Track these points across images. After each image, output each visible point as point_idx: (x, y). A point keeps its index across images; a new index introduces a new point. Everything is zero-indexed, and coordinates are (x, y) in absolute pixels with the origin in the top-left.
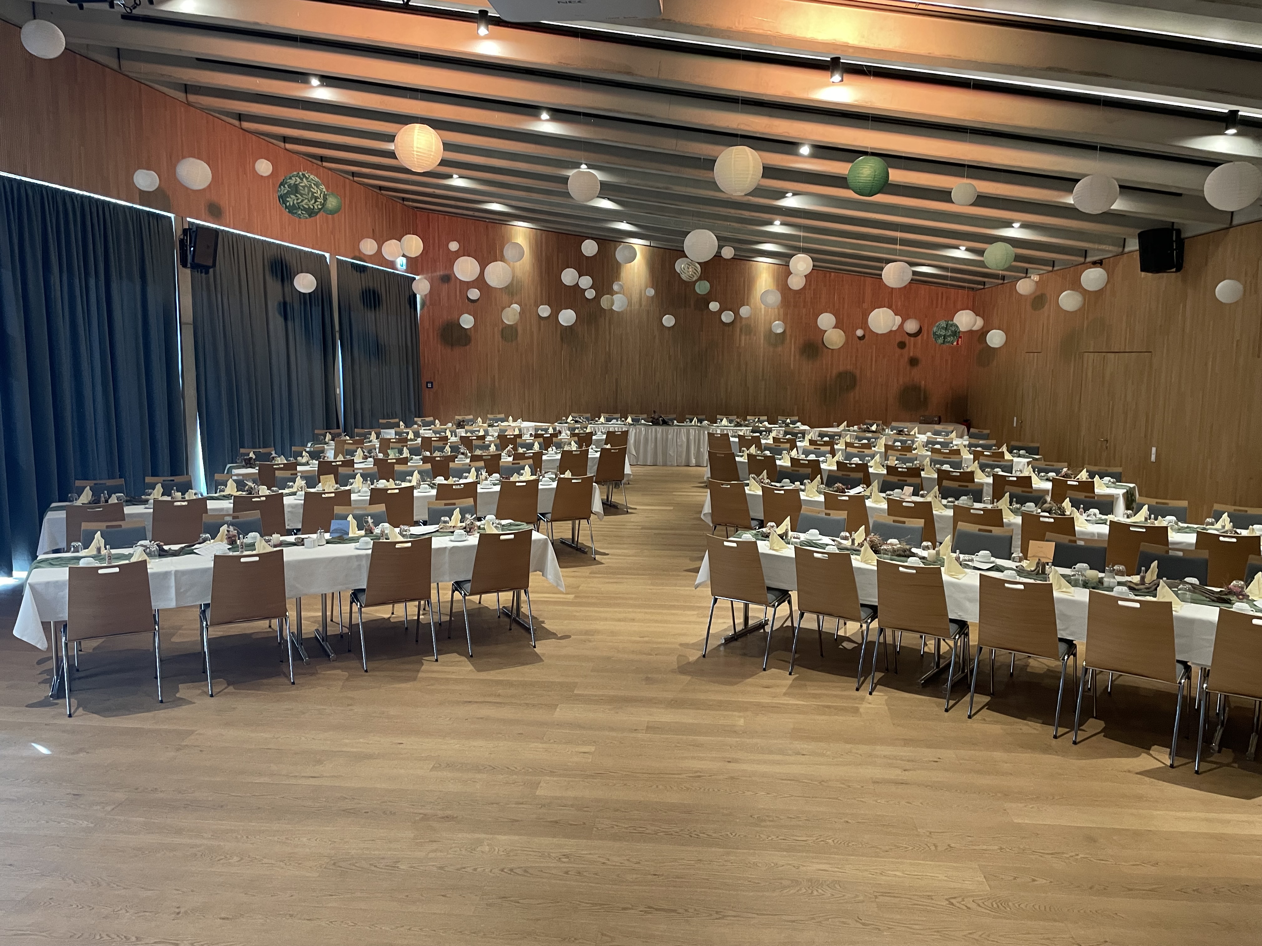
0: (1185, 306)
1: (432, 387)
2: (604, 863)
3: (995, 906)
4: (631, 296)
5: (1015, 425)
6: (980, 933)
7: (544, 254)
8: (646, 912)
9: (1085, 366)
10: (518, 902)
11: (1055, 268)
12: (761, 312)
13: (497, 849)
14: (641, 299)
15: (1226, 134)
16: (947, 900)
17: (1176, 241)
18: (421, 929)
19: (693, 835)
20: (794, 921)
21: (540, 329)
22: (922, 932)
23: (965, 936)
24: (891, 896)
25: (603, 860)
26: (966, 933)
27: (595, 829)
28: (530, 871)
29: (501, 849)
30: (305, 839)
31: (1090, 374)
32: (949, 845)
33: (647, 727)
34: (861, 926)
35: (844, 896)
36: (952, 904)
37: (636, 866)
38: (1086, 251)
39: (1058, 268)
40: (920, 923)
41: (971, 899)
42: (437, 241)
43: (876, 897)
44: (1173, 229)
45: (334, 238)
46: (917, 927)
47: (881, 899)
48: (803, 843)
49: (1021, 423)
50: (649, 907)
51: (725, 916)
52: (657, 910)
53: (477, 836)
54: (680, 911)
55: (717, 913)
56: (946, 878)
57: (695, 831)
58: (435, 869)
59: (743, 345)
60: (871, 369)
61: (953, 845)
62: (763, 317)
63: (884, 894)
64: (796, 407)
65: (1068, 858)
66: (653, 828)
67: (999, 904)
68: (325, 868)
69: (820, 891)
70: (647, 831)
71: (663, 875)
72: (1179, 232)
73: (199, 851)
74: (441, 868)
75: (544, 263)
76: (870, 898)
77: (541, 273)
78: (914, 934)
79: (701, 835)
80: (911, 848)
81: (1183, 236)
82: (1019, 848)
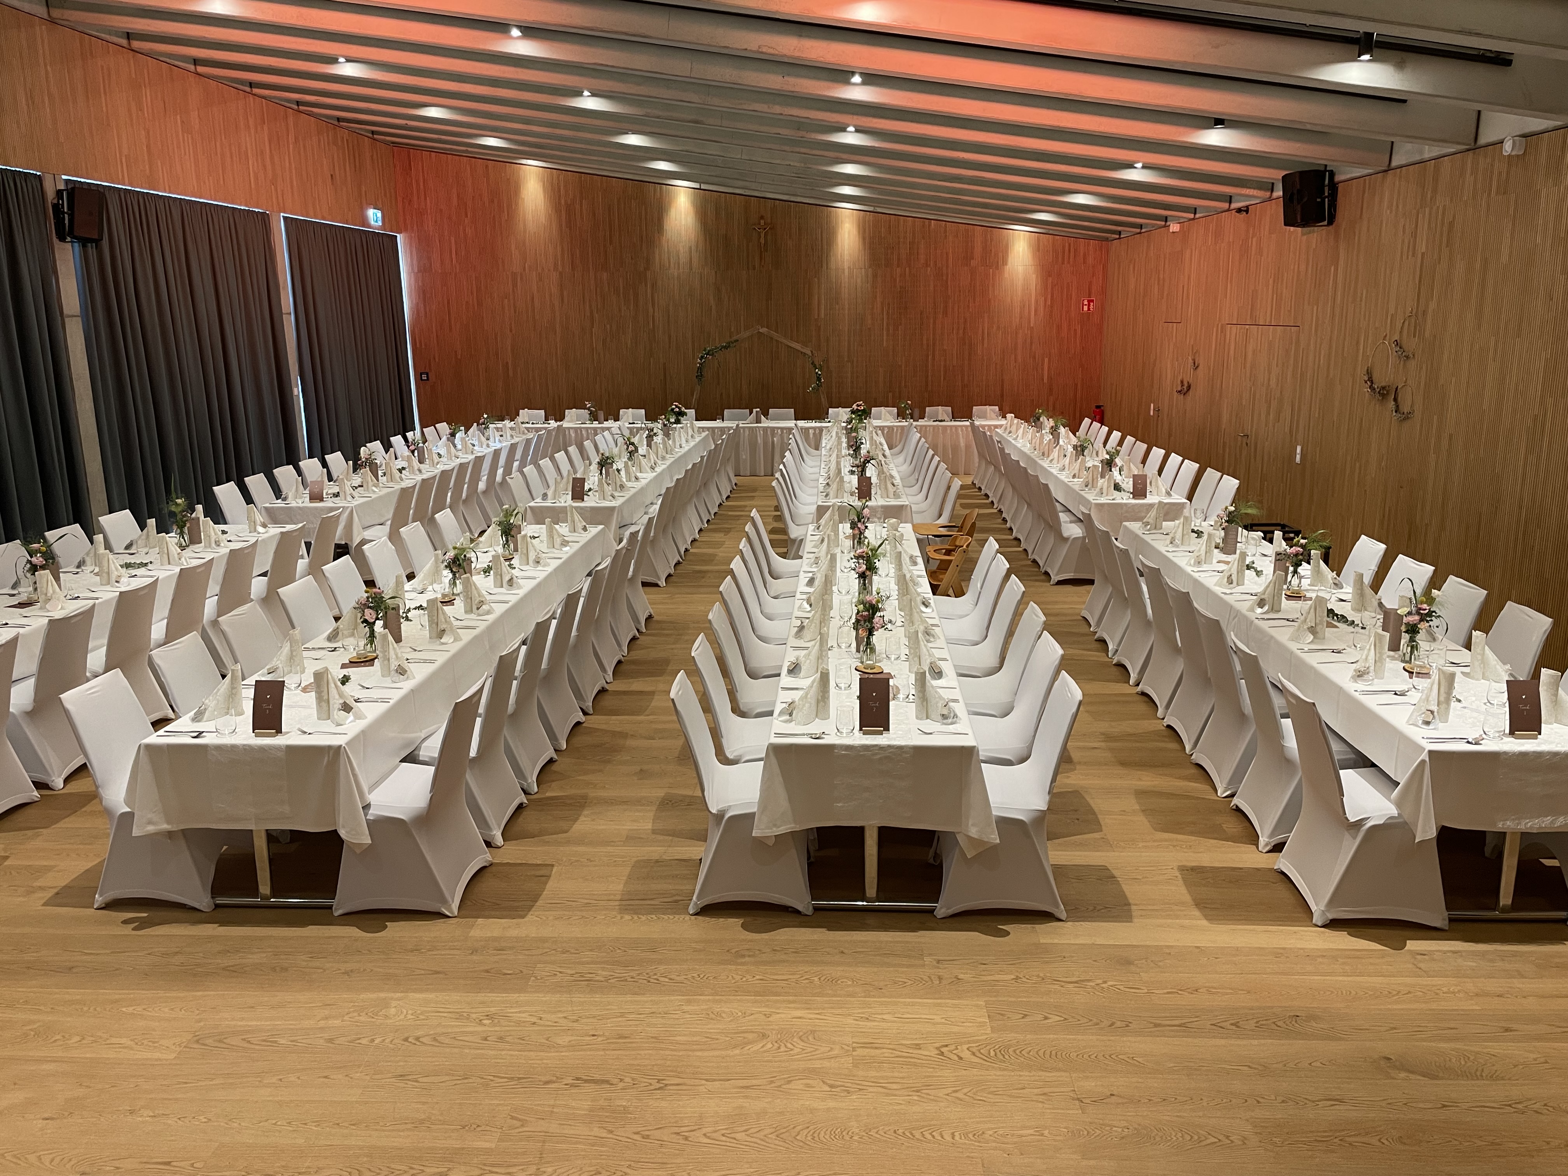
0: (1336, 270)
1: (428, 379)
2: (534, 1023)
3: (992, 1053)
4: (678, 256)
5: (1152, 413)
6: (965, 1090)
7: (563, 202)
8: (572, 1085)
9: (1227, 341)
10: (417, 1081)
11: (1197, 216)
12: (844, 273)
13: (405, 1011)
14: (691, 259)
15: (1360, 61)
16: (937, 1048)
17: (1329, 185)
18: (289, 1123)
19: (652, 981)
20: (747, 1087)
21: (562, 300)
22: (897, 1092)
23: (947, 1095)
24: (872, 1048)
25: (534, 1020)
26: (949, 1090)
27: (533, 978)
28: (440, 1038)
29: (410, 1012)
30: (166, 1010)
31: (1232, 352)
32: (956, 977)
33: (627, 837)
34: (828, 1089)
35: (817, 1049)
36: (942, 1054)
37: (575, 1024)
38: (1231, 197)
39: (1201, 215)
40: (898, 1080)
41: (965, 1047)
42: (422, 187)
43: (854, 1049)
44: (1326, 171)
45: (276, 190)
46: (895, 1086)
47: (860, 1052)
48: (783, 984)
49: (1157, 410)
50: (578, 1079)
51: (666, 1085)
52: (586, 1081)
53: (382, 995)
54: (615, 1081)
55: (659, 1081)
56: (943, 1020)
57: (655, 974)
58: (322, 1041)
59: (822, 316)
60: (983, 344)
61: (961, 976)
62: (847, 280)
63: (865, 1045)
64: (890, 395)
65: (1093, 987)
66: (604, 973)
67: (998, 1051)
68: (185, 1047)
69: (789, 1045)
70: (598, 978)
71: (603, 1035)
72: (1332, 174)
73: (31, 1030)
74: (331, 1041)
75: (563, 213)
76: (848, 1051)
77: (561, 226)
78: (887, 1095)
79: (662, 979)
80: (910, 982)
81: (1337, 178)
82: (1038, 976)
